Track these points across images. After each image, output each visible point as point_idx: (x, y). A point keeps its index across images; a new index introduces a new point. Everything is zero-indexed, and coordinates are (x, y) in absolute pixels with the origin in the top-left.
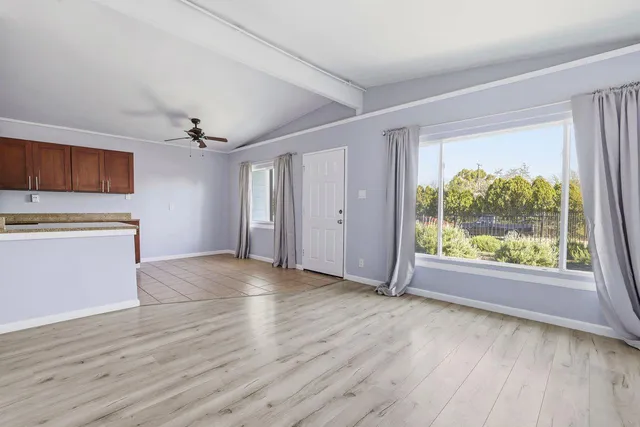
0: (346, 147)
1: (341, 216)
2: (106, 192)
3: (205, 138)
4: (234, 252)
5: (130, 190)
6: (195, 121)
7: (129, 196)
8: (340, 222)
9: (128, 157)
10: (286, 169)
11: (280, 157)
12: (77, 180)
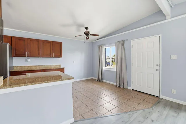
0: (161, 35)
1: (158, 68)
2: (53, 57)
3: (91, 35)
4: (96, 79)
5: (60, 56)
6: (87, 28)
7: (60, 58)
8: (157, 70)
9: (60, 44)
10: (123, 47)
11: (119, 42)
12: (43, 53)
